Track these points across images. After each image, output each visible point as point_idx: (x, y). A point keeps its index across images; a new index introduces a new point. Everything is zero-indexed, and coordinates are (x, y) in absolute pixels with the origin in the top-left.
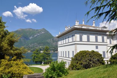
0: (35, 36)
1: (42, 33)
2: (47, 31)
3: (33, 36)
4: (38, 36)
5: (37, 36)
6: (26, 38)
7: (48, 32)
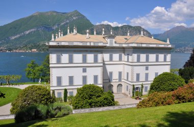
0: (62, 24)
1: (74, 18)
2: (82, 15)
3: (58, 25)
4: (67, 23)
5: (65, 25)
6: (47, 28)
7: (84, 17)
